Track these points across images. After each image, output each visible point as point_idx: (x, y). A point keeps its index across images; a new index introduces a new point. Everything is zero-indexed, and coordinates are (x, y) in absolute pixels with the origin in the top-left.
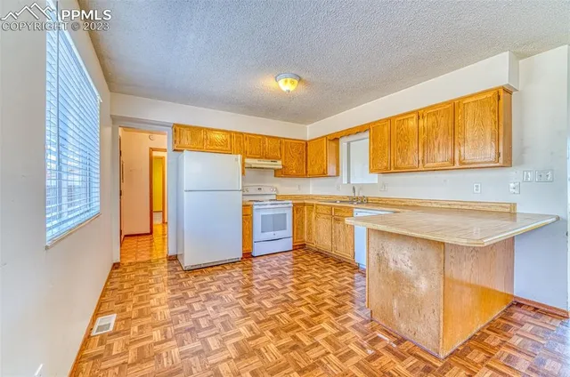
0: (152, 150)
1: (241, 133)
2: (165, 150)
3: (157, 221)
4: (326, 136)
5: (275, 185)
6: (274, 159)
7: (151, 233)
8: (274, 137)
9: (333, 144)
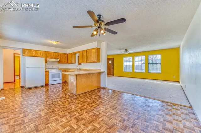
0: (15, 54)
1: (46, 52)
2: (20, 54)
3: (17, 78)
4: (72, 53)
5: (58, 66)
6: (57, 59)
7: (15, 81)
8: (57, 53)
9: (74, 55)
